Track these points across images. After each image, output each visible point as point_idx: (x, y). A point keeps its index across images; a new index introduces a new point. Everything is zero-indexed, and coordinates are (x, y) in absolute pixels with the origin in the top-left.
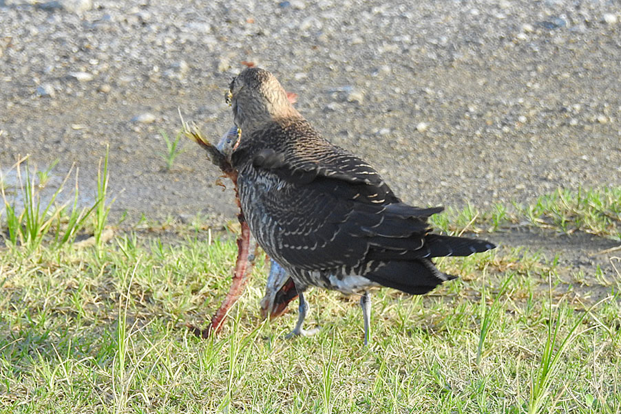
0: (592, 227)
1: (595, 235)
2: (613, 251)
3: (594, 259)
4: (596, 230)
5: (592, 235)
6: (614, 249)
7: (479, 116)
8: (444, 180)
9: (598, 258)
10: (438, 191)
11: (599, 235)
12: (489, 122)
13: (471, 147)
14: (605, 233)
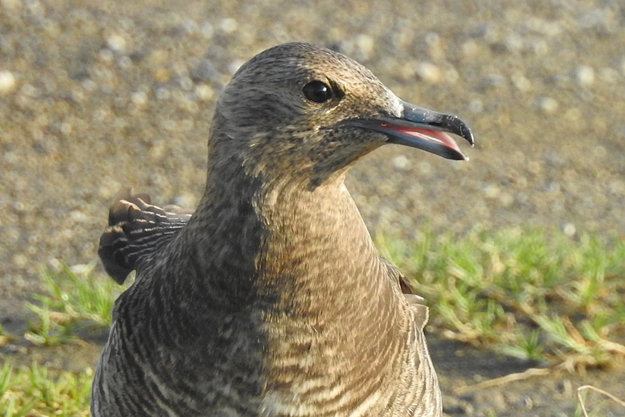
0: (459, 325)
1: (465, 345)
2: (512, 382)
3: (469, 399)
4: (469, 332)
5: (458, 344)
6: (514, 377)
7: (135, 58)
8: (78, 208)
9: (479, 398)
10: (68, 234)
11: (476, 344)
12: (161, 74)
13: (128, 132)
14: (491, 340)
